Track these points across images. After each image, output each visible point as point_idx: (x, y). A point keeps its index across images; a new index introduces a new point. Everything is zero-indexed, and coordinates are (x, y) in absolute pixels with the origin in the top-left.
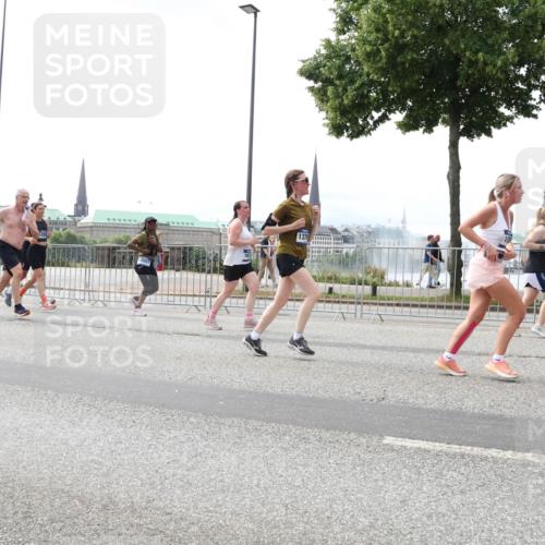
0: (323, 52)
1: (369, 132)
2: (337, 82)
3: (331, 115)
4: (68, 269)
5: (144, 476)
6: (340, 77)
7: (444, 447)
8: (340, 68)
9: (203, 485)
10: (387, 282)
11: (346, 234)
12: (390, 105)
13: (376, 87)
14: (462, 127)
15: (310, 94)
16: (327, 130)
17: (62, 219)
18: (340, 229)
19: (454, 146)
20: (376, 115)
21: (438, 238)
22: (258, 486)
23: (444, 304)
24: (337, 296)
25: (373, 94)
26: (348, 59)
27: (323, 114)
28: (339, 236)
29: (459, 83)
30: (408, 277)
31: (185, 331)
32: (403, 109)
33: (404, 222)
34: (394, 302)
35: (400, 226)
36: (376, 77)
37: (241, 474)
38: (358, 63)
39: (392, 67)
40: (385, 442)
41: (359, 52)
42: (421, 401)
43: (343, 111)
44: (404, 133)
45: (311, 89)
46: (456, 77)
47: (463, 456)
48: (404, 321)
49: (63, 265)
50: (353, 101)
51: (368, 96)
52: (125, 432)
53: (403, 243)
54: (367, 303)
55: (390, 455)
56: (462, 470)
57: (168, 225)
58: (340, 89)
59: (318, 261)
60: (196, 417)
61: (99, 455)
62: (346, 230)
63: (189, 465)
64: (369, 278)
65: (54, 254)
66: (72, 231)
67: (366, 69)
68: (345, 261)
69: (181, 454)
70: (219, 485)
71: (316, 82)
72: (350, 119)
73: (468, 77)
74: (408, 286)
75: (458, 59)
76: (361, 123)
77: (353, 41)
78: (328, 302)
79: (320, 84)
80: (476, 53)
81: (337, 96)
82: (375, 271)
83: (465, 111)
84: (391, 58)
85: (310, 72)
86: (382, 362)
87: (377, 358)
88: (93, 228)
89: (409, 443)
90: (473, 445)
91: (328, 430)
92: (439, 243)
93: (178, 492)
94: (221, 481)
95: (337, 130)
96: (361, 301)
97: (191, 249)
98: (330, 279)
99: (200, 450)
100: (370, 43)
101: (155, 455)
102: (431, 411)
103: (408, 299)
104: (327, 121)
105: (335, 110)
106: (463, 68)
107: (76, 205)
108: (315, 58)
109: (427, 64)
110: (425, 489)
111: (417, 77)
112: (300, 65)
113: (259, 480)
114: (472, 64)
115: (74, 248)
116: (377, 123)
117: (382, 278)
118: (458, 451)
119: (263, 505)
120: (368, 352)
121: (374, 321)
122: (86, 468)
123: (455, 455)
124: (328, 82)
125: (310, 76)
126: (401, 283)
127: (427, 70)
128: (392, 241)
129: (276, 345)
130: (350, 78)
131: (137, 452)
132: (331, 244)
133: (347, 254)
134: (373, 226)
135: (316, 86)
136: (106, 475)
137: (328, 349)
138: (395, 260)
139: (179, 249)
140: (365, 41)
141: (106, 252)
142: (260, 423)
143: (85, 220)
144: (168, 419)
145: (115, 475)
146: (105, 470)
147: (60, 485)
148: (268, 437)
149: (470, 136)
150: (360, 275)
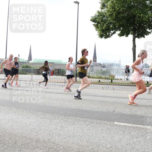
0: (97, 14)
1: (110, 37)
2: (101, 23)
3: (100, 32)
4: (26, 75)
5: (47, 133)
6: (102, 21)
7: (131, 125)
8: (102, 19)
9: (64, 135)
10: (115, 78)
11: (104, 65)
12: (116, 29)
13: (112, 24)
14: (136, 35)
15: (94, 26)
16: (98, 36)
17: (25, 61)
18: (102, 64)
19: (134, 40)
20: (112, 32)
21: (129, 66)
22: (79, 135)
23: (131, 85)
24: (101, 82)
25: (111, 26)
26: (104, 16)
27: (97, 32)
28: (102, 66)
29: (135, 23)
30: (121, 77)
31: (59, 92)
32: (120, 30)
33: (120, 62)
34: (117, 84)
35: (119, 63)
36: (112, 21)
37: (75, 132)
38: (107, 17)
39: (117, 18)
40: (115, 123)
41: (107, 14)
42: (125, 112)
43: (103, 31)
44: (120, 37)
45: (94, 25)
46: (134, 21)
47: (137, 128)
48: (120, 90)
49: (25, 74)
50: (106, 28)
51: (110, 27)
52: (42, 120)
53: (120, 68)
54: (110, 85)
55: (116, 127)
56: (136, 131)
57: (54, 63)
58: (102, 25)
59: (96, 73)
60: (62, 116)
61: (35, 127)
62: (104, 64)
63: (60, 130)
64: (110, 77)
65: (22, 71)
66: (28, 65)
67: (109, 19)
68: (104, 73)
69: (58, 126)
70: (68, 135)
71: (95, 23)
72: (105, 33)
73: (138, 21)
74: (121, 80)
75: (135, 16)
76: (108, 34)
77: (106, 11)
78: (99, 84)
79: (96, 23)
80: (140, 14)
81: (101, 27)
82: (112, 76)
83: (137, 31)
84: (116, 16)
85: (94, 20)
86: (114, 101)
87: (113, 100)
88: (33, 64)
89: (121, 124)
90: (139, 124)
91: (99, 120)
92: (129, 68)
93: (57, 137)
94: (69, 134)
95: (101, 36)
96: (108, 84)
97: (60, 69)
98: (99, 78)
99: (63, 126)
100: (110, 12)
101: (51, 127)
102: (127, 115)
103: (121, 83)
104: (98, 34)
105: (100, 30)
106: (137, 18)
107: (29, 58)
108: (95, 16)
109: (126, 17)
110: (126, 137)
111: (123, 21)
112: (91, 18)
113: (79, 134)
114: (139, 17)
115: (28, 69)
116: (112, 34)
117: (114, 77)
118: (135, 126)
119: (81, 141)
120: (110, 98)
121: (112, 90)
122: (31, 130)
123: (134, 127)
124: (98, 23)
125: (93, 21)
126: (119, 79)
127: (127, 19)
128: (117, 67)
129: (84, 96)
130: (105, 22)
131: (46, 126)
132: (99, 68)
133: (104, 71)
134: (111, 63)
135: (95, 24)
136: (37, 132)
137: (99, 97)
138: (118, 73)
139: (57, 69)
140: (109, 11)
141: (37, 70)
142: (80, 118)
143: (31, 62)
144: (54, 117)
145: (39, 132)
146: (37, 131)
147: (24, 135)
148: (82, 122)
149: (139, 38)
150: (108, 77)
